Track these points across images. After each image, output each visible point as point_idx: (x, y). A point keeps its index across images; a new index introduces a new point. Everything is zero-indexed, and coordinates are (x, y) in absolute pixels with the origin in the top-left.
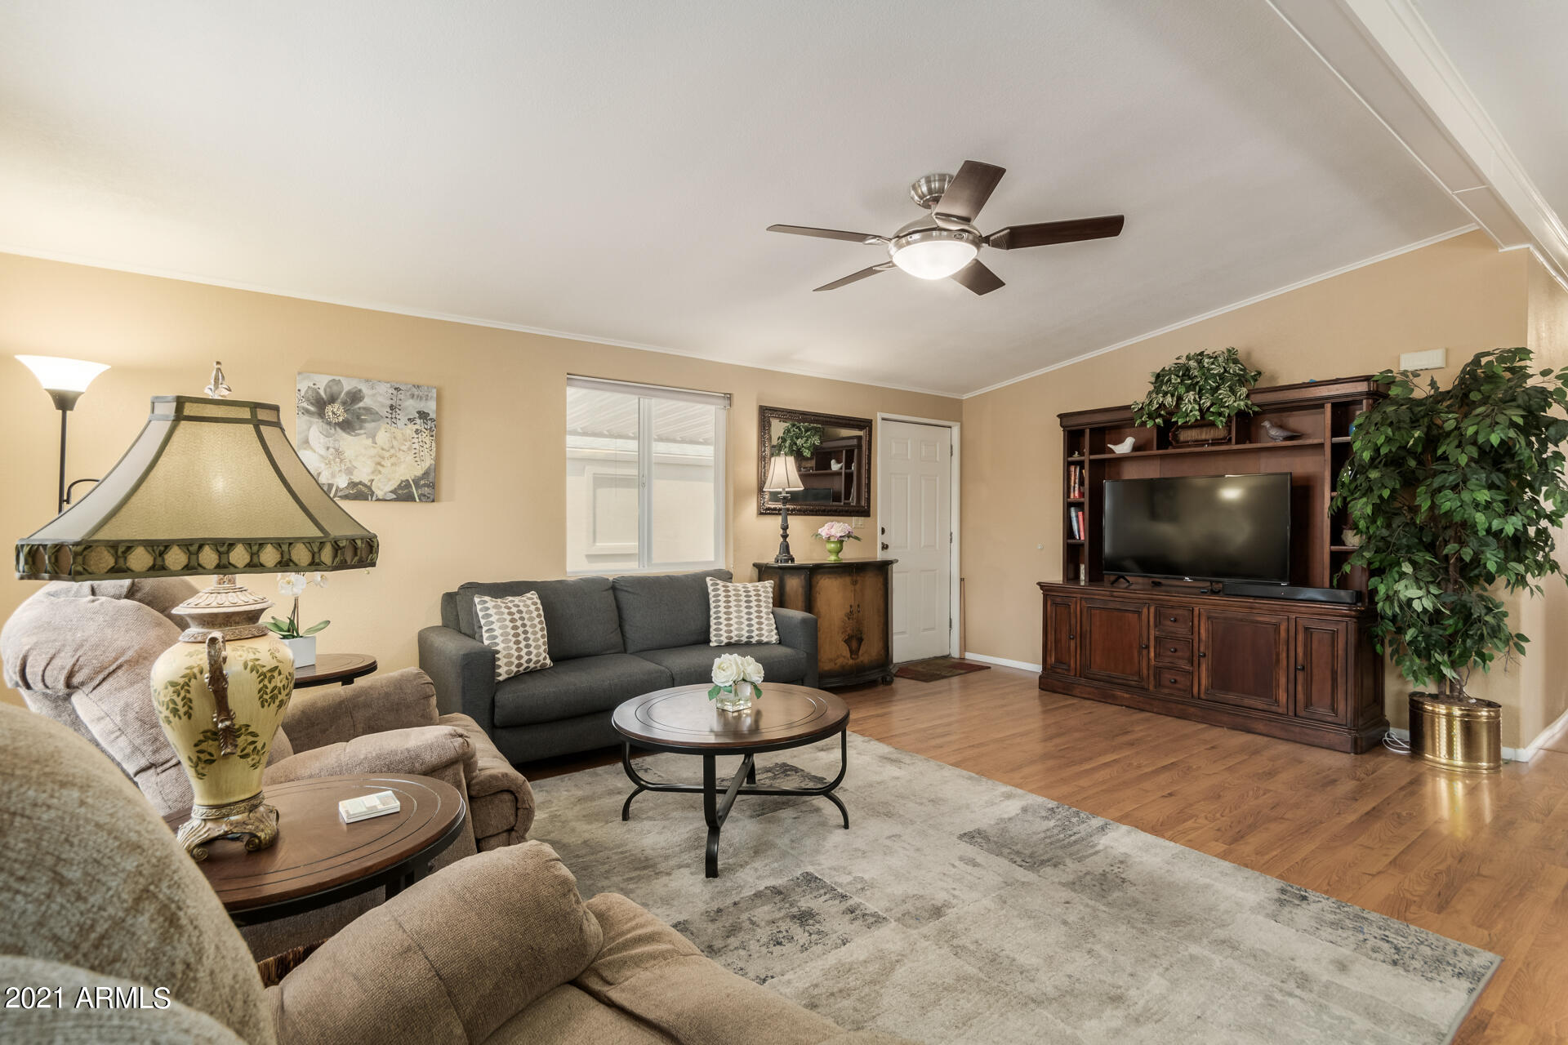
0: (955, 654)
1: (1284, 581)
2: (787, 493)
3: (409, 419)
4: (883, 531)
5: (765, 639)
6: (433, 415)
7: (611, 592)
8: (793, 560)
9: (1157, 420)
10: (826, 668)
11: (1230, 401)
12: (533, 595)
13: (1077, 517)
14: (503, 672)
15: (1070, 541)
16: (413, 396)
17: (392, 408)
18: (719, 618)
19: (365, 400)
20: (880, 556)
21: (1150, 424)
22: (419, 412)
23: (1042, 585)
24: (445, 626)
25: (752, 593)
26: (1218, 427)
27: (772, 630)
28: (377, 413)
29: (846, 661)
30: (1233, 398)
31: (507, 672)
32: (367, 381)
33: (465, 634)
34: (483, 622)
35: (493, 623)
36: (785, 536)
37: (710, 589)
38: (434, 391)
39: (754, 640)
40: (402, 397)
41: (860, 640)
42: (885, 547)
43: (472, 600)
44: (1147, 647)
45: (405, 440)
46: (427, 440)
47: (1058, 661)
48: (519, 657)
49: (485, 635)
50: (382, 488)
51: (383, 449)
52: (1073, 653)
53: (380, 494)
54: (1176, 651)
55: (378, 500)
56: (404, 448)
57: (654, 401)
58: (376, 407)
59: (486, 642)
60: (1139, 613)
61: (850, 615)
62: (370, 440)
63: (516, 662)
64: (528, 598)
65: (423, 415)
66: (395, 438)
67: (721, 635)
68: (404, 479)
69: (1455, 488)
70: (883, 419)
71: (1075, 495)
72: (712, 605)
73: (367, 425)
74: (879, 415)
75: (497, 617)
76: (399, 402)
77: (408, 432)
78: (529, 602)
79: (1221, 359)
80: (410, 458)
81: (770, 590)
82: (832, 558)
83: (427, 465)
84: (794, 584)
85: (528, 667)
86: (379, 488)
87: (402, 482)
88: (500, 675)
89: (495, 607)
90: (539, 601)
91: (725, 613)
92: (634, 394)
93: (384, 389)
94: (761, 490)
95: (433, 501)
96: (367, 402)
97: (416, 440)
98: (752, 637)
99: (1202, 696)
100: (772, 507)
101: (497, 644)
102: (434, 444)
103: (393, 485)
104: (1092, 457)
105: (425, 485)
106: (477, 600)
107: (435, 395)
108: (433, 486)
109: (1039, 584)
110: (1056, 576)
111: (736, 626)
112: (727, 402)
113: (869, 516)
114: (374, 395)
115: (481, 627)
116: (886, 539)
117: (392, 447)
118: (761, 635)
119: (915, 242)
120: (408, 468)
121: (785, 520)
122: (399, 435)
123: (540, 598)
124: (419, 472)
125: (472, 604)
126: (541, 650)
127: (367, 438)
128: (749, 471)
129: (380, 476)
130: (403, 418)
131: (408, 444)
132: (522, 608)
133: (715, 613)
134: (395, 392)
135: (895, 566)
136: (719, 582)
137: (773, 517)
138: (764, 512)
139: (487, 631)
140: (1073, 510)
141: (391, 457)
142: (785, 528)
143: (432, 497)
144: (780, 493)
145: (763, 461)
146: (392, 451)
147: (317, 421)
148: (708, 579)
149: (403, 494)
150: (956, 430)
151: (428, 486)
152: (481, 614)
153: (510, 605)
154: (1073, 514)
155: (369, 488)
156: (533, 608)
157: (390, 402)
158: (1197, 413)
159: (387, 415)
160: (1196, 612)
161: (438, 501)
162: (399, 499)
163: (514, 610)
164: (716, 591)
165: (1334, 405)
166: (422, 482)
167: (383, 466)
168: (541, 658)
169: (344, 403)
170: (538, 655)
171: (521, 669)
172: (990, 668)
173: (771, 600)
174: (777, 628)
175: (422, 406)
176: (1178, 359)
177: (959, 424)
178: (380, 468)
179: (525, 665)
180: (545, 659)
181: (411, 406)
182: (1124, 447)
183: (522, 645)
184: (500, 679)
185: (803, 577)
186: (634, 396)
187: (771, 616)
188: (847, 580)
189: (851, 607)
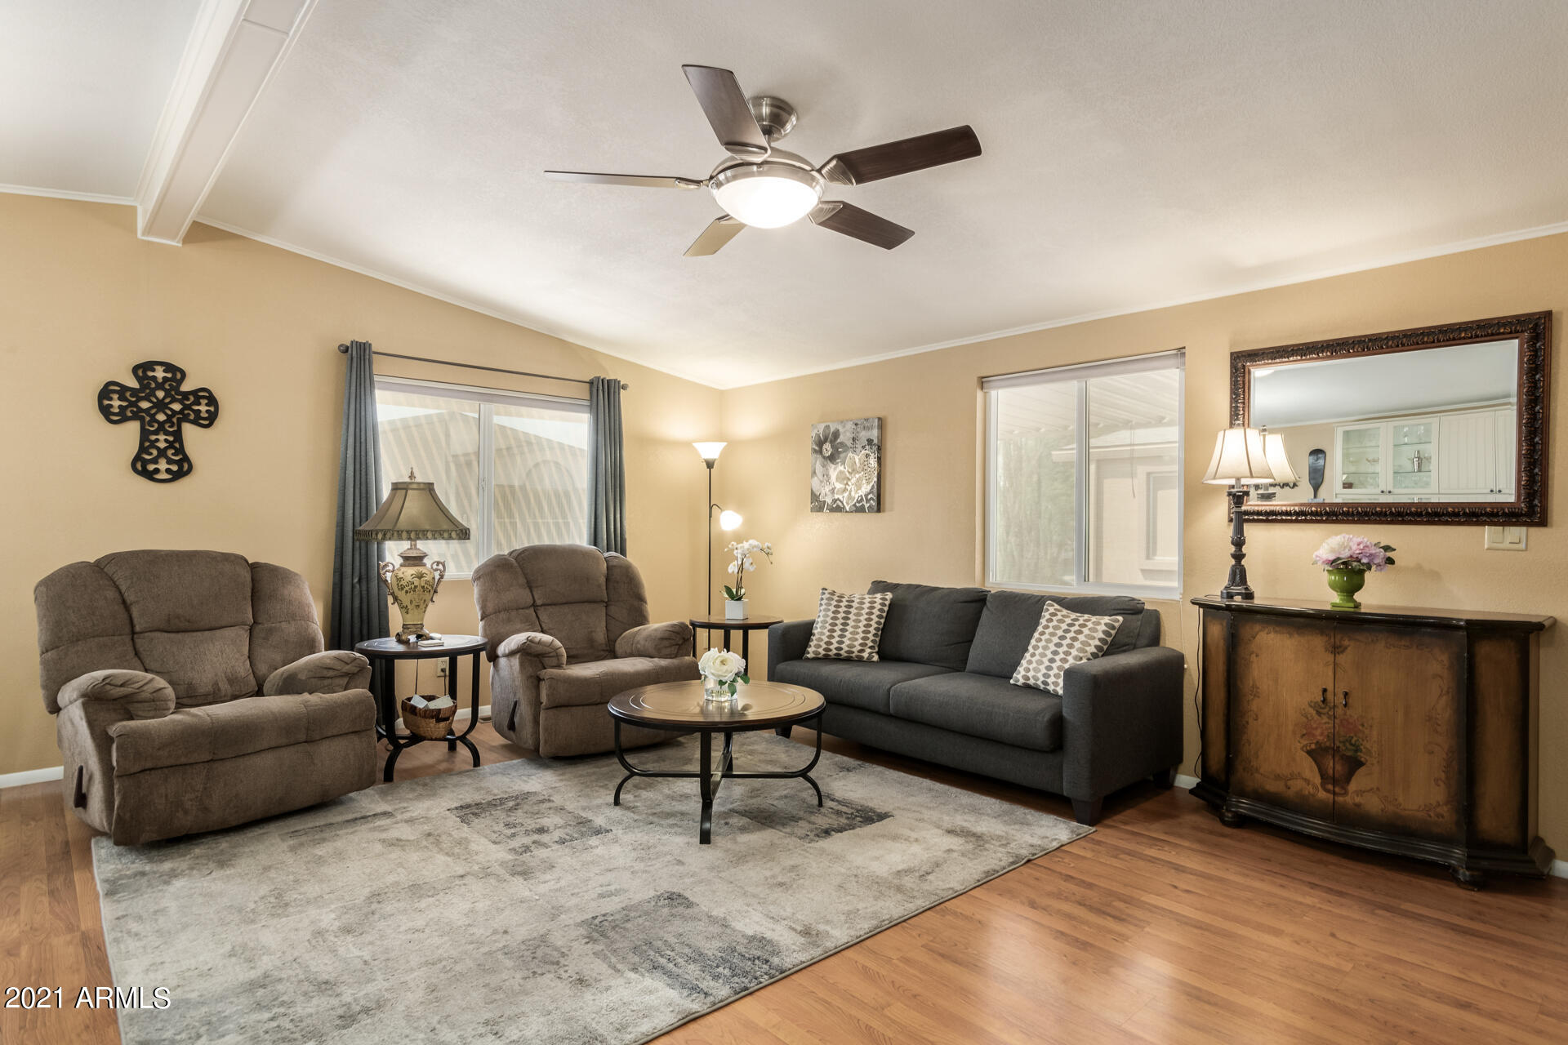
3: (863, 447)
6: (875, 440)
8: (1252, 598)
10: (1271, 788)
12: (890, 594)
16: (865, 428)
17: (854, 439)
19: (841, 436)
22: (868, 440)
28: (846, 445)
29: (1312, 789)
32: (842, 421)
36: (1238, 557)
37: (1042, 615)
38: (877, 421)
40: (858, 430)
41: (1349, 764)
45: (860, 463)
46: (873, 463)
50: (848, 503)
51: (849, 472)
53: (847, 508)
55: (846, 512)
56: (859, 470)
58: (846, 441)
61: (1324, 705)
62: (843, 467)
65: (870, 442)
66: (855, 462)
68: (860, 495)
73: (841, 455)
76: (857, 434)
77: (862, 456)
80: (863, 477)
83: (873, 483)
84: (1215, 634)
93: (850, 426)
95: (876, 512)
96: (842, 438)
97: (867, 463)
102: (877, 466)
103: (854, 500)
107: (877, 425)
108: (877, 499)
112: (1182, 360)
113: (1544, 524)
114: (845, 432)
117: (854, 471)
120: (862, 487)
121: (1239, 531)
122: (857, 460)
124: (868, 489)
127: (841, 465)
129: (847, 494)
130: (859, 447)
131: (862, 466)
134: (855, 427)
141: (853, 478)
142: (1239, 542)
143: (875, 509)
146: (853, 474)
147: (819, 456)
148: (1047, 603)
149: (859, 507)
151: (873, 500)
155: (842, 504)
157: (853, 435)
159: (851, 445)
162: (857, 511)
166: (870, 497)
167: (848, 485)
169: (831, 442)
175: (870, 434)
178: (847, 488)
181: (864, 435)
185: (1225, 623)
188: (1318, 642)
189: (1325, 691)
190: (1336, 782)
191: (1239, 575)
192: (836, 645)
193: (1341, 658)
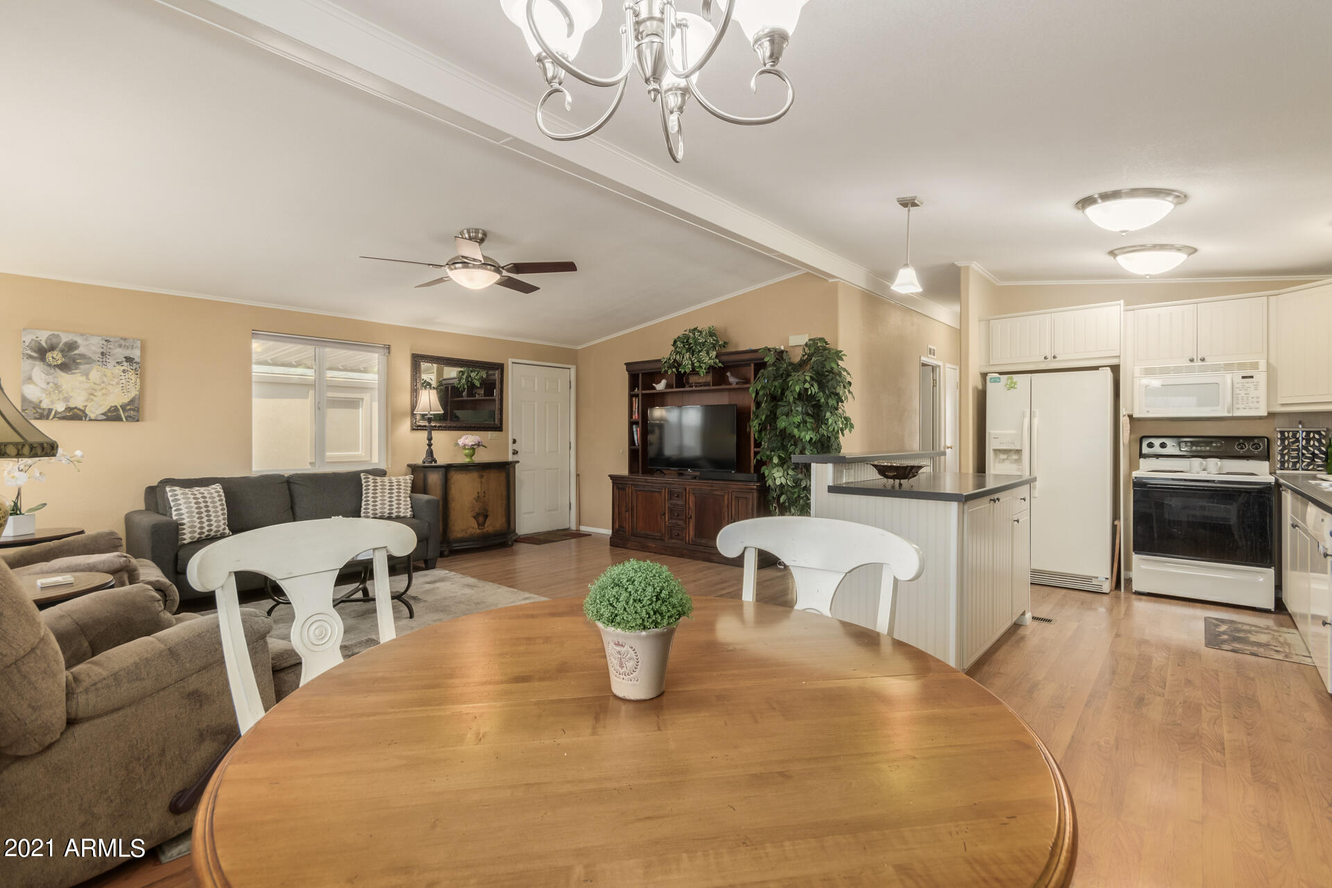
0: (573, 527)
1: (733, 470)
2: (431, 415)
3: (117, 363)
4: (514, 441)
5: (402, 515)
6: (137, 360)
7: (286, 484)
8: (436, 462)
9: (674, 370)
10: (459, 536)
11: (706, 360)
12: (218, 487)
13: (637, 431)
14: (187, 538)
15: (633, 447)
16: (120, 346)
17: (102, 354)
18: (368, 501)
19: (80, 348)
20: (511, 458)
21: (670, 372)
22: (125, 357)
23: (612, 477)
24: (148, 509)
25: (395, 484)
26: (700, 375)
27: (408, 509)
28: (90, 358)
29: (474, 531)
30: (708, 359)
31: (190, 538)
32: (82, 335)
33: (161, 514)
34: (172, 504)
35: (180, 504)
36: (430, 445)
37: (363, 481)
38: (139, 342)
39: (394, 515)
40: (111, 346)
41: (486, 516)
42: (515, 453)
43: (165, 490)
44: (664, 514)
45: (114, 377)
46: (133, 377)
47: (620, 526)
48: (202, 528)
49: (174, 513)
50: (94, 411)
51: (95, 384)
52: (627, 521)
53: (93, 416)
54: (678, 515)
55: (91, 420)
56: (114, 383)
57: (327, 350)
58: (89, 354)
59: (175, 518)
60: (660, 492)
61: (478, 499)
62: (85, 377)
63: (199, 531)
64: (214, 489)
65: (129, 360)
66: (105, 375)
67: (369, 513)
68: (113, 405)
69: (787, 415)
70: (513, 363)
71: (636, 416)
72: (364, 492)
73: (82, 367)
74: (510, 360)
75: (184, 501)
76: (108, 350)
77: (117, 371)
78: (213, 491)
79: (704, 333)
80: (118, 389)
81: (409, 481)
82: (467, 460)
83: (133, 395)
84: (434, 479)
85: (209, 535)
86: (92, 412)
87: (111, 407)
88: (185, 539)
89: (182, 494)
90: (222, 491)
91: (373, 497)
92: (312, 345)
93: (96, 341)
94: (413, 415)
95: (138, 421)
96: (81, 350)
97: (123, 377)
98: (392, 513)
99: (690, 542)
100: (422, 424)
101: (183, 519)
102: (138, 380)
103: (104, 409)
104: (644, 392)
105: (130, 410)
106: (168, 489)
107: (139, 345)
108: (137, 410)
109: (609, 476)
110: (624, 471)
111: (380, 506)
112: (387, 351)
113: (502, 431)
114: (87, 345)
115: (171, 508)
116: (516, 447)
117: (103, 382)
118: (400, 512)
119: (459, 268)
120: (117, 398)
121: (430, 434)
122: (109, 373)
123: (224, 488)
124: (126, 400)
125: (165, 492)
126: (221, 523)
127: (82, 375)
128: (404, 399)
129: (92, 403)
130: (112, 362)
131: (116, 380)
132: (205, 495)
133: (365, 497)
134: (105, 343)
135: (517, 465)
136: (370, 476)
137: (423, 431)
138: (416, 428)
139: (176, 510)
140: (634, 426)
141: (102, 389)
142: (430, 439)
143: (136, 418)
144: (427, 415)
145: (415, 392)
146: (103, 385)
147: (39, 364)
148: (362, 475)
149: (112, 416)
150: (573, 371)
151: (134, 410)
152: (171, 499)
153: (196, 492)
154: (635, 429)
155: (83, 411)
156: (215, 495)
157: (102, 350)
158: (690, 366)
159: (99, 359)
160: (688, 490)
161: (143, 421)
162: (109, 419)
163: (199, 496)
164: (368, 483)
165: (755, 365)
166: (129, 407)
167: (95, 396)
168: (221, 529)
169: (62, 351)
170: (218, 526)
171: (203, 536)
172: (590, 535)
173: (409, 489)
174: (412, 507)
175: (128, 353)
176: (685, 331)
177: (575, 366)
178: (92, 397)
179: (207, 533)
180: (224, 529)
181: (120, 353)
182: (661, 386)
183: (204, 520)
184: (185, 542)
185: (441, 473)
186: (311, 347)
187: (408, 499)
188: (475, 475)
189: (478, 493)
190: (481, 525)
191: (430, 453)
192: (207, 528)
193: (483, 480)
